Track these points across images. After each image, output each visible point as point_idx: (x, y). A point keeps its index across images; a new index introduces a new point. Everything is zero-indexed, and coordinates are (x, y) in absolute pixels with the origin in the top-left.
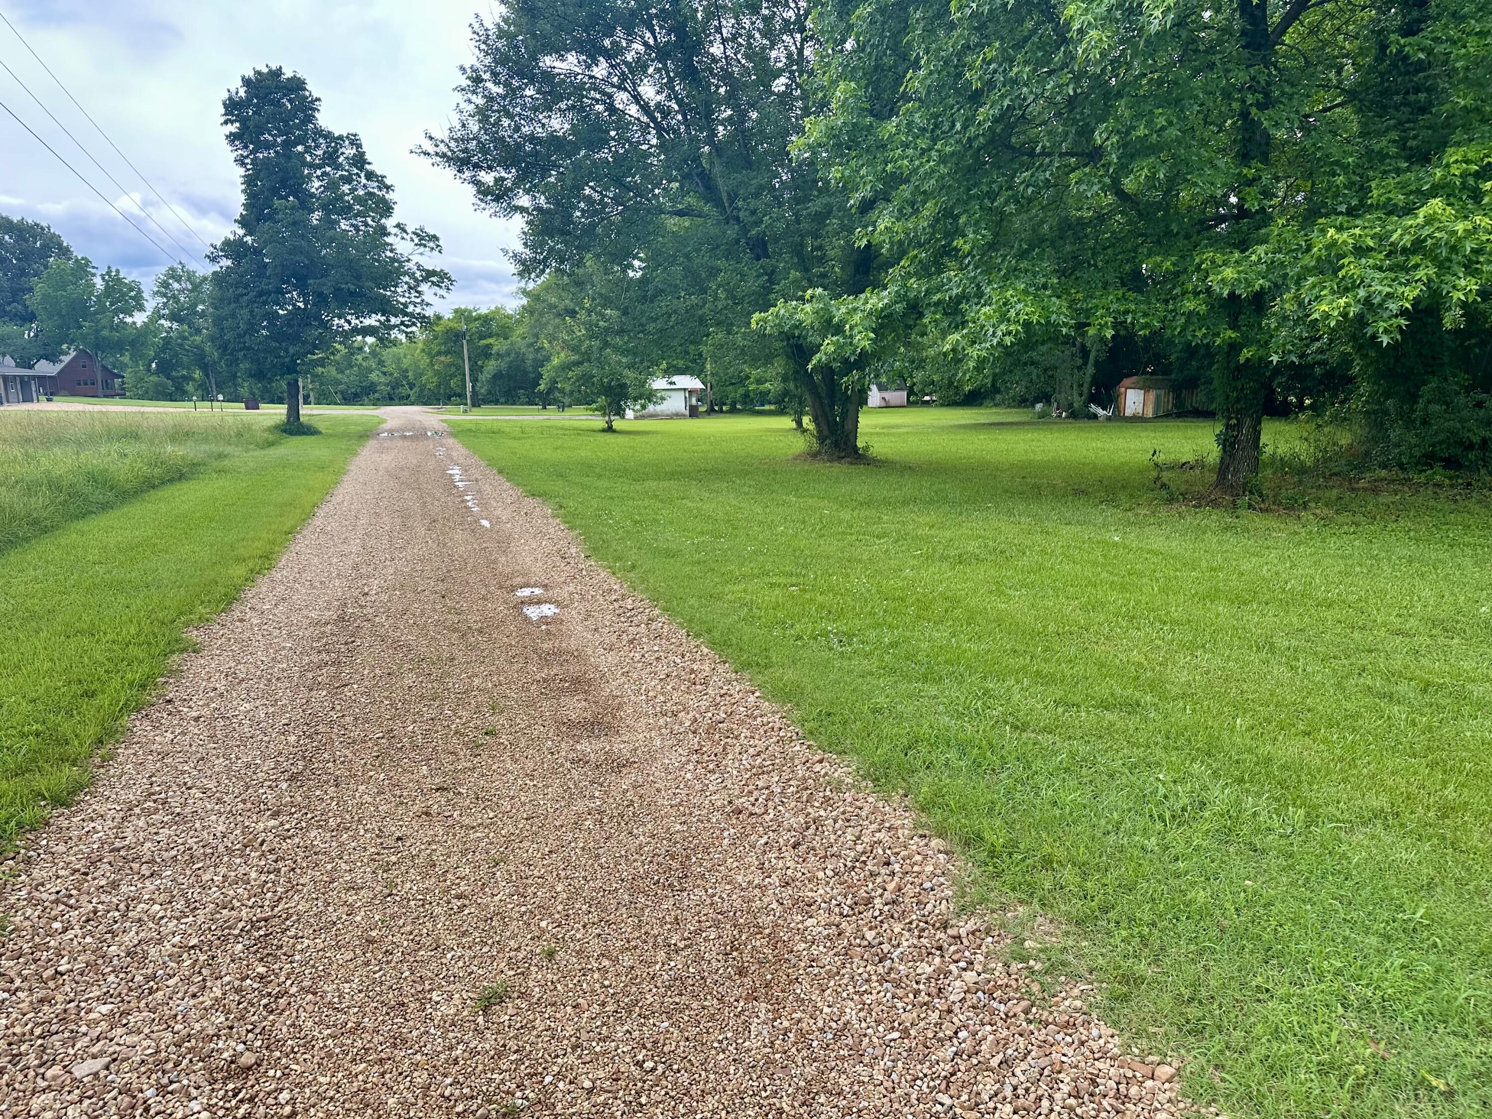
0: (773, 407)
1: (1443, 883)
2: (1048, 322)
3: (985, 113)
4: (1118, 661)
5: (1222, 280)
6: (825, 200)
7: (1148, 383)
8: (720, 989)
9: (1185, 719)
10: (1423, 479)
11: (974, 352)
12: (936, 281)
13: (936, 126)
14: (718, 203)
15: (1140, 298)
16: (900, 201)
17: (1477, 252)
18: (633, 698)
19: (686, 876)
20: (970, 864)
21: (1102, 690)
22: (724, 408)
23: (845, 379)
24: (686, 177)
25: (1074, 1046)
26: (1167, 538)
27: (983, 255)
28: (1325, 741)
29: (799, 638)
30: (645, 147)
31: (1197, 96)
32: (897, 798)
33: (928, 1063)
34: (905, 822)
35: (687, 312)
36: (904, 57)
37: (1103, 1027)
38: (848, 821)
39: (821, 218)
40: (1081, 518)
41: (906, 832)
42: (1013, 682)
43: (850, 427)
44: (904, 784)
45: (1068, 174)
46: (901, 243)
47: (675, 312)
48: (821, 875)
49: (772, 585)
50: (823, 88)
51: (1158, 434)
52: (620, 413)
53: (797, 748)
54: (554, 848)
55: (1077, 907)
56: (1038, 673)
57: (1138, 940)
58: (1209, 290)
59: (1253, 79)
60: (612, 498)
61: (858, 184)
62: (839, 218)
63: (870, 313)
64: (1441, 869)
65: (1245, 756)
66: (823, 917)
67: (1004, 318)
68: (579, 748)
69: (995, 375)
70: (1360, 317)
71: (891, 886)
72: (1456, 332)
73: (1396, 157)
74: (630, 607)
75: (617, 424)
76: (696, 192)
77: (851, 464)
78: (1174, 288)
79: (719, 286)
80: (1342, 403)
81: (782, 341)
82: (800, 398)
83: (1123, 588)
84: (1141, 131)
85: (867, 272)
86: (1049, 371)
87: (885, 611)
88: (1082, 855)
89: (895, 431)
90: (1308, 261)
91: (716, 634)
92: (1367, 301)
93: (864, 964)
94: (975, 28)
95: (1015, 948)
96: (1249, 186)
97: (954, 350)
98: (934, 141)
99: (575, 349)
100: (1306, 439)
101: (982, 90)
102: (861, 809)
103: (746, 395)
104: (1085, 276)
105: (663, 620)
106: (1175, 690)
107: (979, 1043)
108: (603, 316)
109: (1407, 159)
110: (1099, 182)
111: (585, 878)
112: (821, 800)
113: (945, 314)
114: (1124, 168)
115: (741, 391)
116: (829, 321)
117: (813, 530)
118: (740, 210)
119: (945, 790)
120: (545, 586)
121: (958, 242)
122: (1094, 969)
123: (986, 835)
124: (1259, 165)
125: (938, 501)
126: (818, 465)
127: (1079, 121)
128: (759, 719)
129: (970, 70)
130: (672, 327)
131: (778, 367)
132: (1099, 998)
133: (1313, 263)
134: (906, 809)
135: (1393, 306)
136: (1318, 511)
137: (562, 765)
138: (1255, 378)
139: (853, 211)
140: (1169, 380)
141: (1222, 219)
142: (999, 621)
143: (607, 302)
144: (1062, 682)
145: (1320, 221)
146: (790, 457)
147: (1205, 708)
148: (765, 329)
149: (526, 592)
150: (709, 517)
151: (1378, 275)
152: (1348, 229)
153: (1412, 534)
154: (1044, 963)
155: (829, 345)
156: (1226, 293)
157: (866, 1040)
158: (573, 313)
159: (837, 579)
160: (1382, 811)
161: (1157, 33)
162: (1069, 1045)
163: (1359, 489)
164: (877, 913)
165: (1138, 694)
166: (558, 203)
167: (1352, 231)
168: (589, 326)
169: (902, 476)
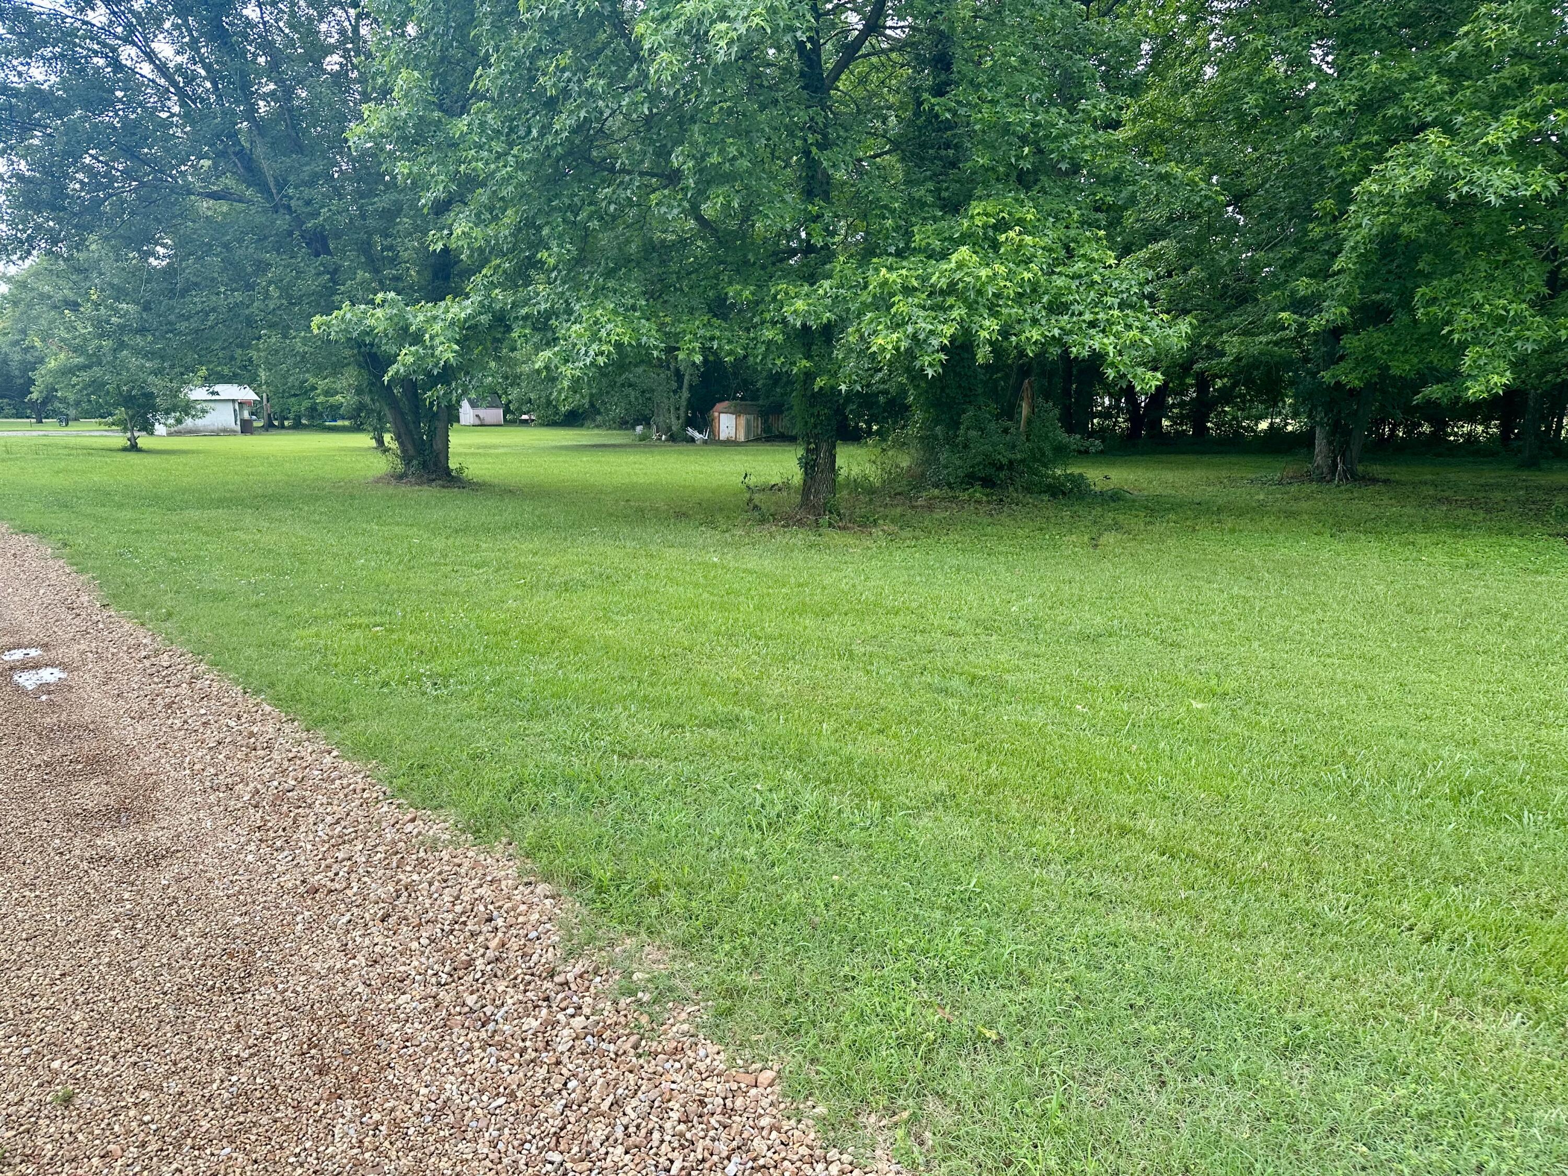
0: (347, 423)
1: (990, 853)
2: (639, 345)
3: (564, 122)
4: (719, 679)
5: (795, 311)
6: (394, 196)
7: (738, 408)
8: (296, 1096)
9: (780, 728)
10: (966, 497)
11: (568, 371)
12: (522, 294)
13: (512, 130)
14: (263, 188)
15: (724, 325)
16: (477, 205)
17: (997, 296)
18: (172, 773)
19: (250, 975)
20: (578, 904)
21: (704, 710)
22: (286, 423)
23: (429, 393)
24: (221, 155)
25: (683, 1071)
26: (760, 557)
27: (569, 271)
28: (895, 736)
29: (386, 684)
30: (164, 115)
31: (763, 131)
32: (499, 848)
33: (536, 1123)
34: (507, 872)
35: (230, 310)
36: (474, 53)
37: (710, 1045)
38: (445, 881)
39: (390, 214)
40: (683, 540)
41: (510, 882)
42: (621, 710)
43: (440, 446)
44: (508, 832)
45: (648, 194)
46: (481, 250)
47: (214, 310)
48: (414, 945)
49: (351, 627)
50: (383, 74)
51: (750, 458)
52: (148, 428)
53: (385, 809)
54: (67, 969)
55: (683, 929)
56: (645, 698)
57: (740, 951)
58: (784, 321)
59: (812, 119)
60: (137, 532)
61: (429, 183)
62: (410, 218)
63: (452, 323)
64: (988, 840)
65: (830, 758)
66: (418, 991)
67: (595, 338)
68: (99, 843)
69: (592, 395)
70: (909, 351)
71: (493, 944)
72: (987, 367)
73: (933, 205)
74: (165, 664)
75: (143, 441)
76: (234, 173)
77: (443, 487)
78: (754, 316)
79: (270, 283)
80: (903, 428)
81: (352, 348)
82: (379, 413)
83: (723, 608)
84: (715, 159)
85: (447, 278)
86: (646, 393)
87: (486, 647)
88: (687, 874)
89: (492, 451)
90: (866, 297)
91: (281, 688)
92: (915, 337)
93: (464, 1032)
94: (546, 32)
95: (623, 982)
96: (814, 222)
97: (547, 368)
98: (511, 145)
99: (78, 350)
100: (874, 462)
101: (557, 97)
102: (459, 866)
103: (313, 409)
104: (672, 299)
105: (212, 676)
106: (770, 702)
107: (589, 1090)
108: (116, 311)
109: (942, 208)
110: (679, 205)
111: (113, 999)
112: (413, 863)
113: (535, 329)
114: (702, 192)
115: (306, 404)
116: (406, 329)
117: (399, 563)
118: (291, 198)
119: (551, 831)
120: (45, 646)
121: (543, 255)
122: (700, 989)
123: (594, 872)
124: (822, 203)
125: (540, 527)
126: (403, 488)
127: (655, 141)
128: (338, 782)
129: (544, 75)
130: (212, 327)
131: (349, 378)
132: (705, 1017)
133: (870, 300)
134: (510, 858)
135: (935, 342)
136: (886, 528)
137: (76, 867)
138: (829, 405)
139: (425, 211)
140: (758, 406)
141: (793, 252)
142: (606, 648)
143: (120, 294)
144: (668, 704)
145: (875, 260)
146: (371, 479)
147: (796, 716)
148: (329, 334)
149: (18, 655)
150: (270, 551)
151: (922, 313)
152: (897, 269)
153: (959, 545)
154: (651, 993)
155: (406, 357)
156: (798, 324)
157: (470, 1113)
158: (74, 306)
159: (430, 616)
160: (942, 794)
161: (724, 63)
162: (677, 1071)
163: (917, 507)
164: (479, 975)
165: (737, 709)
166: (47, 172)
167: (900, 272)
168: (98, 323)
169: (502, 500)
